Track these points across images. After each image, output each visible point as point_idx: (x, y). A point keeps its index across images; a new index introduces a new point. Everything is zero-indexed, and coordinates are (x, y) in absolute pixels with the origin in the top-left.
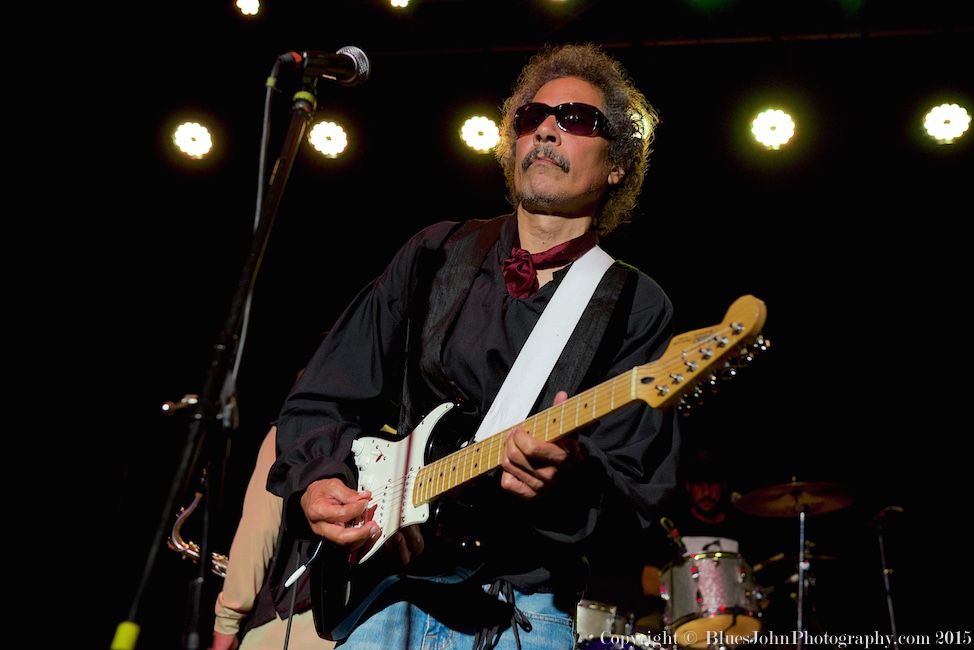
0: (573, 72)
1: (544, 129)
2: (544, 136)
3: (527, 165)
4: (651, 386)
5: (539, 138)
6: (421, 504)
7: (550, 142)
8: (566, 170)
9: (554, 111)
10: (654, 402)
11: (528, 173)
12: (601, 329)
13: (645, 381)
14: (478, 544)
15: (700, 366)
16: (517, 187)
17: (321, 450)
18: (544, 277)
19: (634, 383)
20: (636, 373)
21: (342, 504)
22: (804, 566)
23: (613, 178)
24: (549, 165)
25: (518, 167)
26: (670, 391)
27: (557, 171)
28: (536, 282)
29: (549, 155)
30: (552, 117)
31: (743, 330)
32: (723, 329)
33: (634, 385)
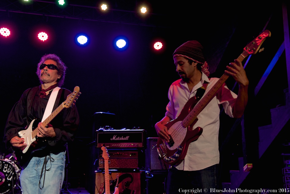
0: (51, 59)
1: (45, 68)
2: (45, 70)
3: (42, 75)
4: (66, 105)
5: (44, 70)
6: (34, 138)
7: (46, 71)
8: (49, 76)
9: (47, 65)
11: (42, 76)
12: (59, 100)
13: (65, 104)
16: (40, 79)
18: (47, 93)
23: (59, 78)
24: (46, 75)
25: (40, 75)
26: (68, 105)
27: (48, 76)
28: (46, 94)
29: (46, 73)
30: (47, 66)
31: (77, 92)
32: (74, 92)
33: (63, 105)
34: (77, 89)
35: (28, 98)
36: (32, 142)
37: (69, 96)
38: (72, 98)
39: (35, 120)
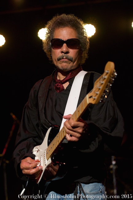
4: (91, 98)
6: (49, 159)
10: (93, 102)
13: (90, 97)
14: (64, 164)
15: (101, 87)
17: (24, 152)
18: (66, 86)
19: (87, 99)
20: (87, 96)
21: (30, 164)
22: (114, 163)
26: (96, 98)
28: (63, 87)
31: (109, 72)
32: (105, 74)
33: (88, 100)
34: (110, 66)
35: (39, 96)
36: (47, 165)
37: (97, 82)
38: (102, 84)
39: (51, 128)
